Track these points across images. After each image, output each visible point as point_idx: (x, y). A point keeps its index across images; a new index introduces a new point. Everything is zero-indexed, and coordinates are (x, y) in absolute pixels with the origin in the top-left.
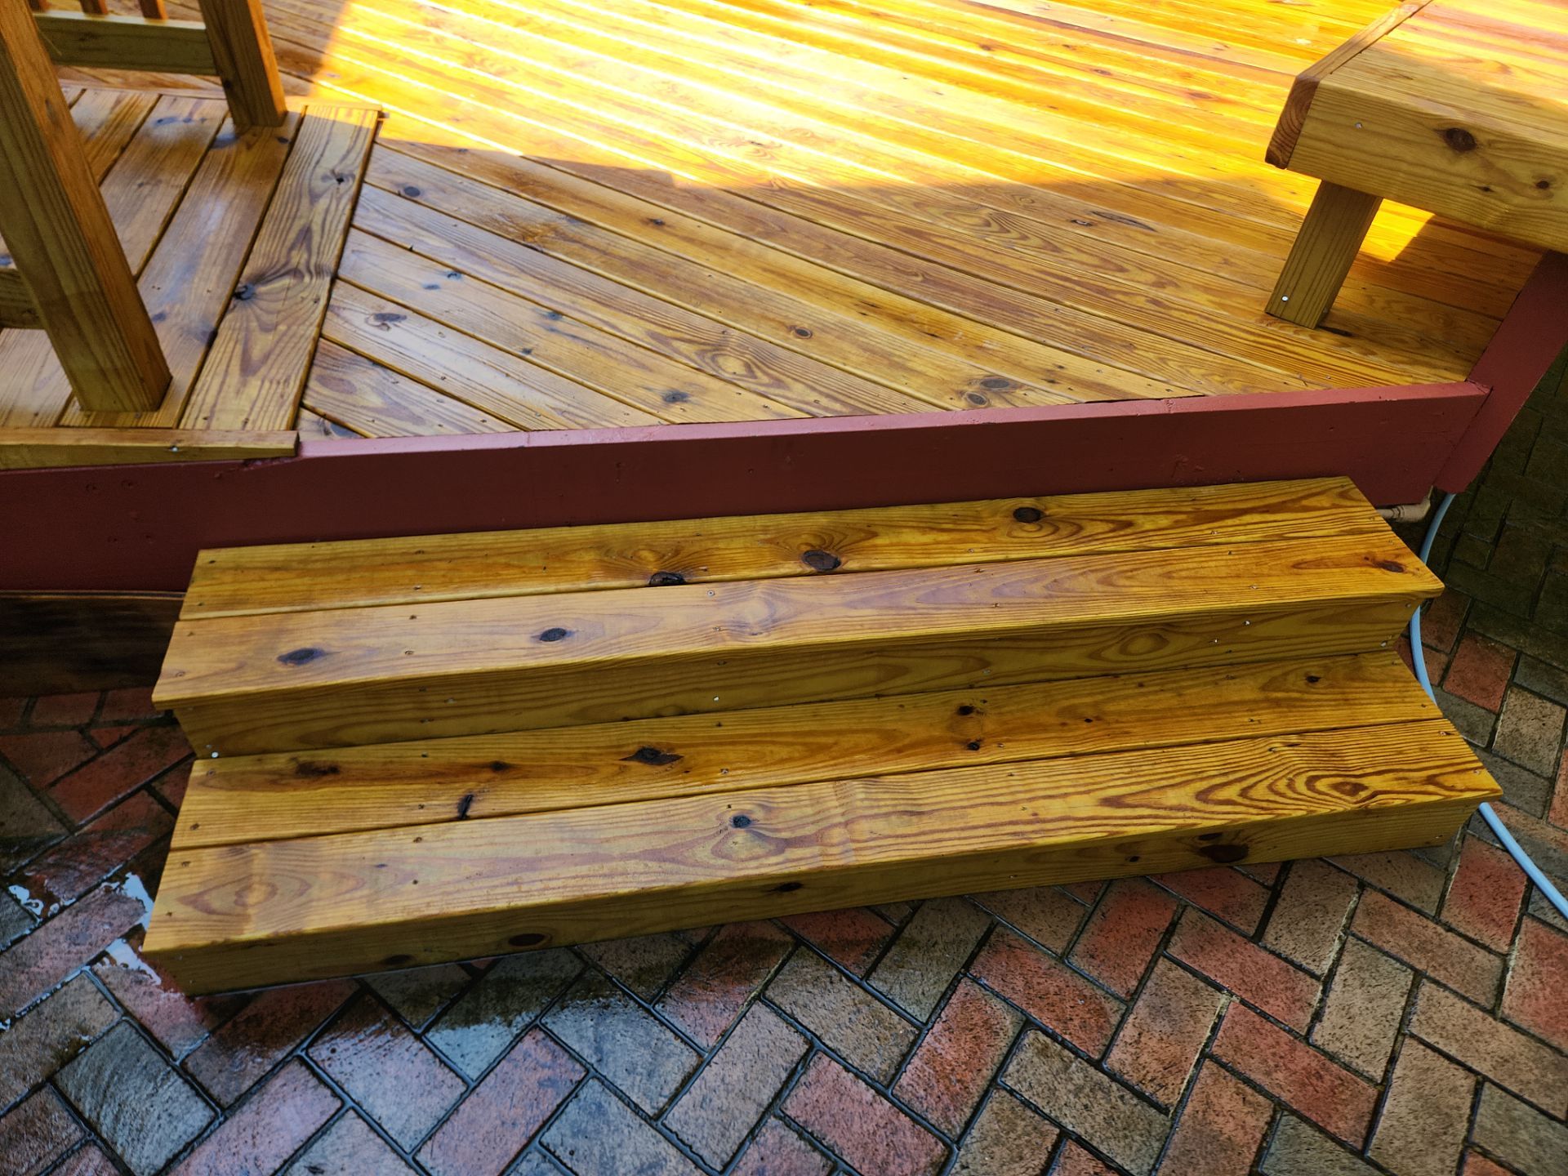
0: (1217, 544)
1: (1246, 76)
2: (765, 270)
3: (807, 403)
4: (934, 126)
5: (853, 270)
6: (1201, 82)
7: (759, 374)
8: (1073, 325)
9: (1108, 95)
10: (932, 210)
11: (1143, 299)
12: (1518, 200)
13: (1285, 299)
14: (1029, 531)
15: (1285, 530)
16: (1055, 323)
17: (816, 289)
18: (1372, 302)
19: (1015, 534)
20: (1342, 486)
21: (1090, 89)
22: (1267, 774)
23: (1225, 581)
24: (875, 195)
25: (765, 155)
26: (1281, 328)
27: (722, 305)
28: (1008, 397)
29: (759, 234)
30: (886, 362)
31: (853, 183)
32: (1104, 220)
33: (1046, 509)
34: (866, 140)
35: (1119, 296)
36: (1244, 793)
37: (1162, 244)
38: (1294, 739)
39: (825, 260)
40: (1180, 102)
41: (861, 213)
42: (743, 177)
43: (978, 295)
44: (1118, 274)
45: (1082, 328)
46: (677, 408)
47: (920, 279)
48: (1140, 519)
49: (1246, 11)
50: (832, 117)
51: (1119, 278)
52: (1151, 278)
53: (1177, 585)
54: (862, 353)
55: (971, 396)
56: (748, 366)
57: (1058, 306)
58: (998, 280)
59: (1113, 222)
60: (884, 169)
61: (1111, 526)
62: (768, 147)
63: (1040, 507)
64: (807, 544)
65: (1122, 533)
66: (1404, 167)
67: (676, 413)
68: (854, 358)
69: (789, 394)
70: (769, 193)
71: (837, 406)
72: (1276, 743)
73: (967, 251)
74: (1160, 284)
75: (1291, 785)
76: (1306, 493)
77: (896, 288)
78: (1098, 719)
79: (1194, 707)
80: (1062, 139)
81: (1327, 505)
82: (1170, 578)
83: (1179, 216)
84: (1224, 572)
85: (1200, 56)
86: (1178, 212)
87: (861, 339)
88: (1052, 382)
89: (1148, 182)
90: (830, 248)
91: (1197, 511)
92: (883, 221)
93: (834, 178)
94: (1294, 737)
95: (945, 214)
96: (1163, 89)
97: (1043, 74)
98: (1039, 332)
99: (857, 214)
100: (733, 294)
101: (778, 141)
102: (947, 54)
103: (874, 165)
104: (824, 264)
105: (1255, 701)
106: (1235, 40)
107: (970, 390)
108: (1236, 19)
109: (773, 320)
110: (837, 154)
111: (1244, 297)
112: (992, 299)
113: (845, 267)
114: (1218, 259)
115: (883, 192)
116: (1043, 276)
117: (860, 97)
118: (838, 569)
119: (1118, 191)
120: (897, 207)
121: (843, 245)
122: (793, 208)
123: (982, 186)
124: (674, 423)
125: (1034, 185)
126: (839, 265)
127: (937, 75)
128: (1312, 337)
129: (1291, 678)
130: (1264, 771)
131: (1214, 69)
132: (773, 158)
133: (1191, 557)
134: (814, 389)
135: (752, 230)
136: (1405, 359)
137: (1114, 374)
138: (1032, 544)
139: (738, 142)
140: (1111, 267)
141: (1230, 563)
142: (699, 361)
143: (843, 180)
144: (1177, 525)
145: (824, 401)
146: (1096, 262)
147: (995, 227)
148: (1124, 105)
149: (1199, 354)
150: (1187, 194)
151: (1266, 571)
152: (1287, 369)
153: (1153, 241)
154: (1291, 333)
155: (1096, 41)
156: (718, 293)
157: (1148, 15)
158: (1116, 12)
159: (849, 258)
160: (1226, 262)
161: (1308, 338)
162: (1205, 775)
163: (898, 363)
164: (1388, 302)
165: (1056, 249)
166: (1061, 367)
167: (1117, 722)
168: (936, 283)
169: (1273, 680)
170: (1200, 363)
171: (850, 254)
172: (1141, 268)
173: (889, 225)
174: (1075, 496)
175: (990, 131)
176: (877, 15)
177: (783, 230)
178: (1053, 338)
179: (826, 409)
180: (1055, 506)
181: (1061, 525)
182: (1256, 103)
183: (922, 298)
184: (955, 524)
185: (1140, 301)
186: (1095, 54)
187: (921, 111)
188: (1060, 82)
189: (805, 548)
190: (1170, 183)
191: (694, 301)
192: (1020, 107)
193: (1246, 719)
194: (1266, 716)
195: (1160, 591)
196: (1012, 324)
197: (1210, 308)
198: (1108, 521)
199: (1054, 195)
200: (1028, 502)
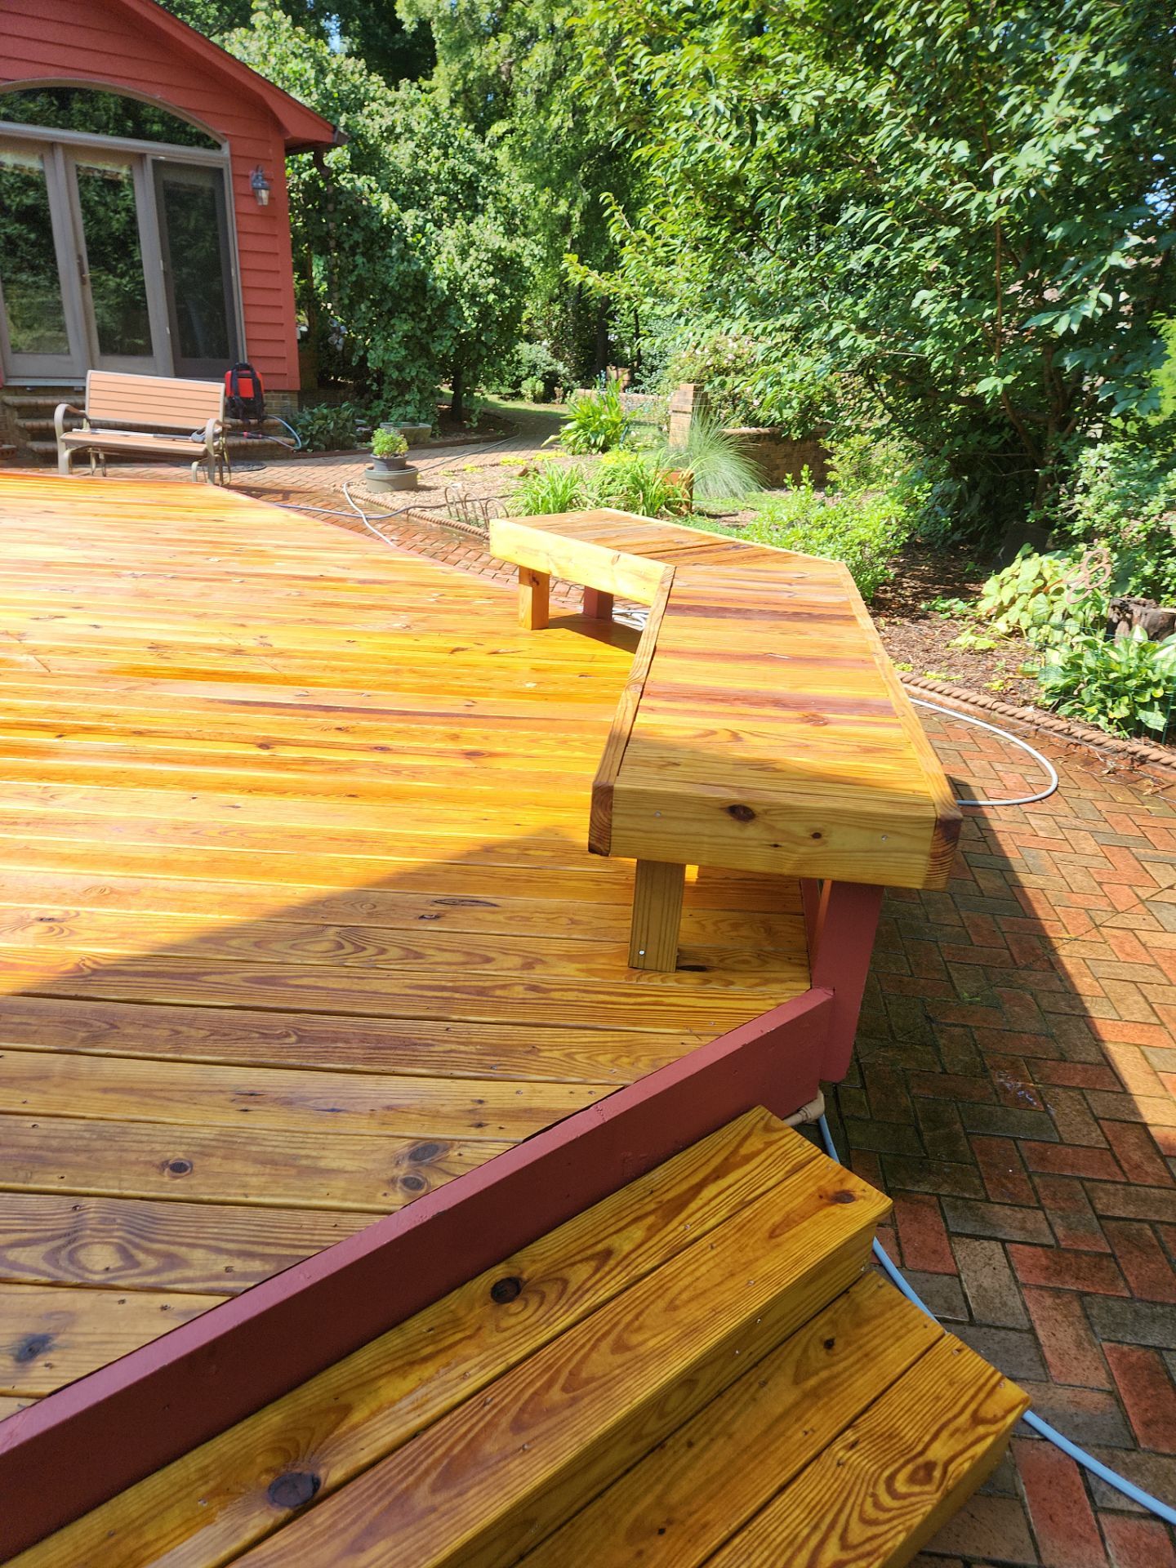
0: (696, 1240)
1: (503, 726)
2: (105, 1090)
3: (218, 1277)
4: (243, 846)
5: (214, 1053)
6: (470, 740)
7: (141, 1256)
8: (471, 1043)
9: (397, 771)
10: (276, 946)
11: (521, 988)
12: (803, 849)
13: (642, 953)
14: (518, 1313)
15: (743, 1193)
16: (454, 1047)
17: (177, 1096)
18: (703, 927)
19: (504, 1324)
20: (762, 1118)
21: (377, 767)
22: (851, 1501)
23: (723, 1288)
24: (209, 946)
25: (62, 931)
26: (649, 980)
27: (62, 1165)
28: (440, 1165)
29: (84, 1042)
30: (293, 1171)
31: (177, 938)
32: (448, 908)
33: (522, 1273)
34: (172, 880)
35: (498, 993)
36: (845, 1545)
37: (510, 918)
38: (850, 1436)
39: (175, 1052)
40: (462, 764)
41: (199, 974)
42: (42, 969)
43: (364, 1038)
44: (487, 966)
45: (481, 1044)
46: (38, 1367)
47: (293, 1039)
48: (615, 1242)
49: (475, 666)
50: (127, 863)
51: (489, 969)
52: (518, 961)
53: (687, 1315)
54: (259, 1168)
55: (405, 1182)
56: (123, 1251)
57: (448, 1024)
58: (377, 1011)
59: (458, 907)
60: (208, 912)
61: (593, 1264)
62: (62, 921)
63: (515, 1273)
64: (268, 1471)
65: (607, 1269)
66: (706, 839)
67: (41, 1378)
68: (254, 1181)
69: (189, 1273)
70: (80, 981)
71: (256, 1266)
72: (839, 1451)
73: (331, 986)
74: (528, 966)
75: (877, 1505)
76: (739, 1138)
77: (272, 1060)
78: (670, 1522)
79: (749, 1447)
80: (373, 828)
81: (761, 1146)
82: (676, 1308)
83: (513, 883)
84: (717, 1276)
85: (458, 715)
86: (509, 880)
87: (254, 1148)
88: (480, 1125)
89: (470, 854)
90: (178, 1032)
91: (661, 1205)
92: (228, 976)
93: (154, 937)
94: (849, 1433)
95: (292, 947)
96: (441, 754)
97: (330, 762)
98: (442, 1064)
99: (193, 976)
100: (73, 1143)
101: (72, 909)
102: (227, 761)
103: (194, 910)
104: (177, 1056)
105: (796, 1404)
106: (478, 694)
107: (401, 1172)
108: (470, 675)
109: (137, 1163)
110: (148, 906)
111: (603, 955)
112: (379, 1039)
113: (202, 1053)
114: (564, 921)
115: (216, 939)
116: (419, 992)
117: (151, 831)
118: (321, 1492)
119: (448, 871)
120: (237, 954)
121: (191, 1023)
122: (116, 992)
123: (318, 902)
124: (40, 1398)
125: (368, 886)
126: (195, 1053)
127: (226, 786)
128: (677, 981)
129: (811, 1353)
130: (847, 1499)
131: (475, 726)
132: (72, 933)
133: (682, 1269)
134: (219, 1251)
135: (73, 1038)
136: (758, 981)
137: (534, 1091)
138: (527, 1331)
139: (22, 924)
140: (477, 959)
141: (717, 1260)
142: (51, 1270)
143: (165, 938)
144: (652, 1231)
145: (239, 1265)
146: (460, 958)
147: (349, 948)
148: (414, 778)
149: (599, 1037)
150: (508, 858)
151: (751, 1255)
152: (677, 1027)
153: (500, 918)
154: (659, 983)
155: (362, 719)
156: (50, 1149)
157: (397, 685)
158: (369, 687)
159: (205, 1039)
160: (573, 922)
161: (675, 984)
162: (800, 1540)
163: (308, 1167)
164: (715, 923)
165: (419, 956)
166: (481, 1102)
167: (691, 1514)
168: (316, 1039)
169: (798, 1365)
170: (603, 1048)
171: (203, 1033)
172: (504, 952)
173: (235, 979)
174: (543, 1240)
175: (303, 837)
176: (139, 733)
177: (114, 1026)
178: (458, 1066)
179: (245, 1276)
180: (531, 1261)
181: (545, 1288)
182: (521, 751)
183: (305, 1063)
184: (434, 1342)
185: (519, 992)
186: (367, 732)
187: (225, 832)
188: (348, 768)
189: (267, 1479)
190: (489, 850)
191: (22, 1174)
192: (322, 804)
193: (801, 1434)
194: (814, 1418)
195: (675, 1333)
196: (411, 1063)
197: (583, 977)
198: (587, 1259)
199: (392, 894)
200: (499, 1272)
